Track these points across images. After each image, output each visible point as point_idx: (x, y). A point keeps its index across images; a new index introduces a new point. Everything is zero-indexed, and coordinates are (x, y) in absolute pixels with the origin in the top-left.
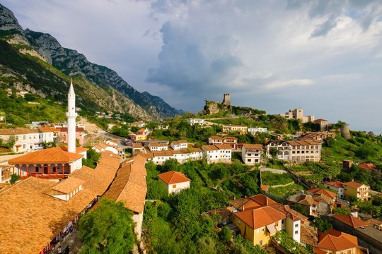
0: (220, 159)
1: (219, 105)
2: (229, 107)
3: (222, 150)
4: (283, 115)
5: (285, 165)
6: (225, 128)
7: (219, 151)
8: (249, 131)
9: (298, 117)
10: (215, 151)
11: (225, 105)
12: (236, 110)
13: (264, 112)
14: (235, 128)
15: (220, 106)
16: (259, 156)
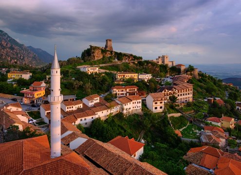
0: (132, 110)
1: (102, 49)
2: (112, 52)
3: (134, 101)
4: (155, 61)
5: (177, 107)
6: (119, 76)
7: (132, 103)
8: (140, 78)
9: (166, 63)
10: (129, 103)
11: (108, 51)
12: (119, 56)
13: (141, 58)
14: (128, 76)
15: (104, 51)
16: (163, 103)
